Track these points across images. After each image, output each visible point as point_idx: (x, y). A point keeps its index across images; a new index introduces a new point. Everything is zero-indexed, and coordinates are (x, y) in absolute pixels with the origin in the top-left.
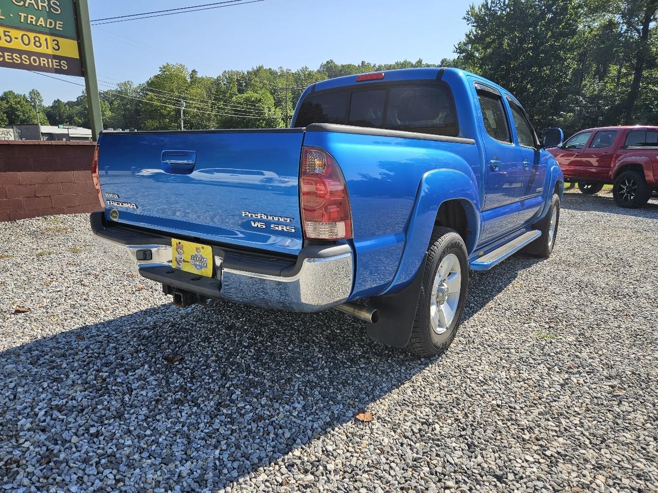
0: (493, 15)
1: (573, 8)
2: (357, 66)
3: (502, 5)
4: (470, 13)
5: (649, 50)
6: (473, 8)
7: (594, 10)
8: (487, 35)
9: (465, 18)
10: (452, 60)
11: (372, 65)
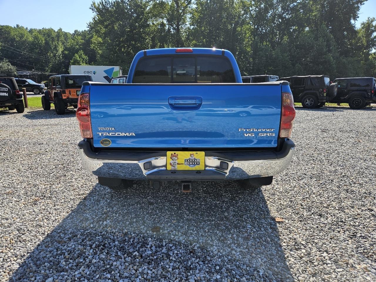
0: (107, 10)
1: (146, 13)
2: (13, 27)
3: (111, 4)
4: (93, 6)
5: (181, 38)
6: (94, 3)
7: (155, 16)
8: (105, 21)
9: (90, 8)
10: (81, 31)
11: (25, 28)
